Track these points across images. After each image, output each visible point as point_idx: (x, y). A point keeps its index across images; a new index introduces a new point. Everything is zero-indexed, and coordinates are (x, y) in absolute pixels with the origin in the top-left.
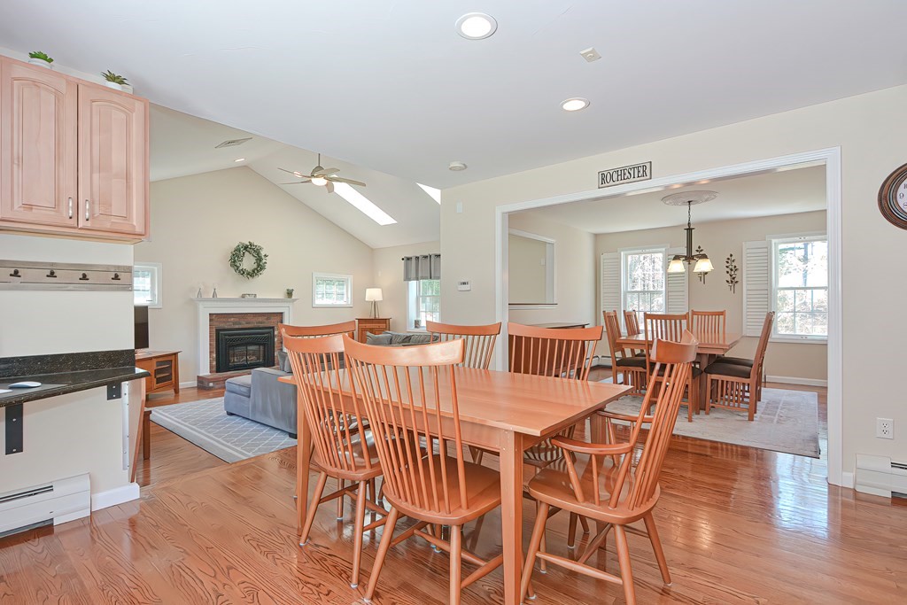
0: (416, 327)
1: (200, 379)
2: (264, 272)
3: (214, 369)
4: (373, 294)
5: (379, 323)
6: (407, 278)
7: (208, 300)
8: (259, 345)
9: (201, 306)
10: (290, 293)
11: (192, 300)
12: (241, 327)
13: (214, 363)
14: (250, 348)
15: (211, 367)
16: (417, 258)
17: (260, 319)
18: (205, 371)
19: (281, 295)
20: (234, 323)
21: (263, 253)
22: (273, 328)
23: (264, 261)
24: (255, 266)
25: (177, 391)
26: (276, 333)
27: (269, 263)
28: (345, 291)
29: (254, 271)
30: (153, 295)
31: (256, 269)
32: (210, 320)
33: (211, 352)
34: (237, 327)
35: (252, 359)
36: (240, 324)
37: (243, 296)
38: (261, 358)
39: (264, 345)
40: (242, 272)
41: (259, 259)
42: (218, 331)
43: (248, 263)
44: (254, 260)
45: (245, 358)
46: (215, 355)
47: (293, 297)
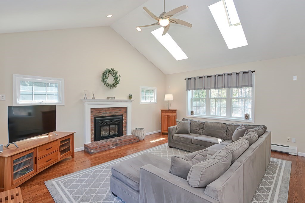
0: (191, 114)
1: (86, 146)
2: (118, 85)
3: (93, 139)
4: (169, 97)
5: (172, 112)
6: (188, 89)
7: (90, 101)
8: (115, 124)
9: (86, 104)
10: (130, 97)
11: (81, 100)
12: (106, 115)
13: (93, 136)
14: (111, 126)
15: (91, 139)
16: (195, 78)
17: (116, 111)
18: (88, 141)
19: (126, 98)
20: (104, 113)
21: (118, 75)
22: (122, 115)
23: (119, 79)
24: (114, 82)
25: (73, 157)
26: (124, 118)
27: (122, 80)
28: (153, 96)
29: (113, 85)
30: (59, 98)
31: (115, 83)
32: (91, 112)
33: (91, 130)
34: (105, 115)
35: (112, 133)
36: (106, 113)
37: (108, 98)
38: (116, 132)
39: (118, 125)
40: (108, 85)
41: (116, 78)
42: (95, 118)
43: (110, 80)
44: (113, 78)
45: (108, 132)
46: (93, 132)
47: (132, 99)
